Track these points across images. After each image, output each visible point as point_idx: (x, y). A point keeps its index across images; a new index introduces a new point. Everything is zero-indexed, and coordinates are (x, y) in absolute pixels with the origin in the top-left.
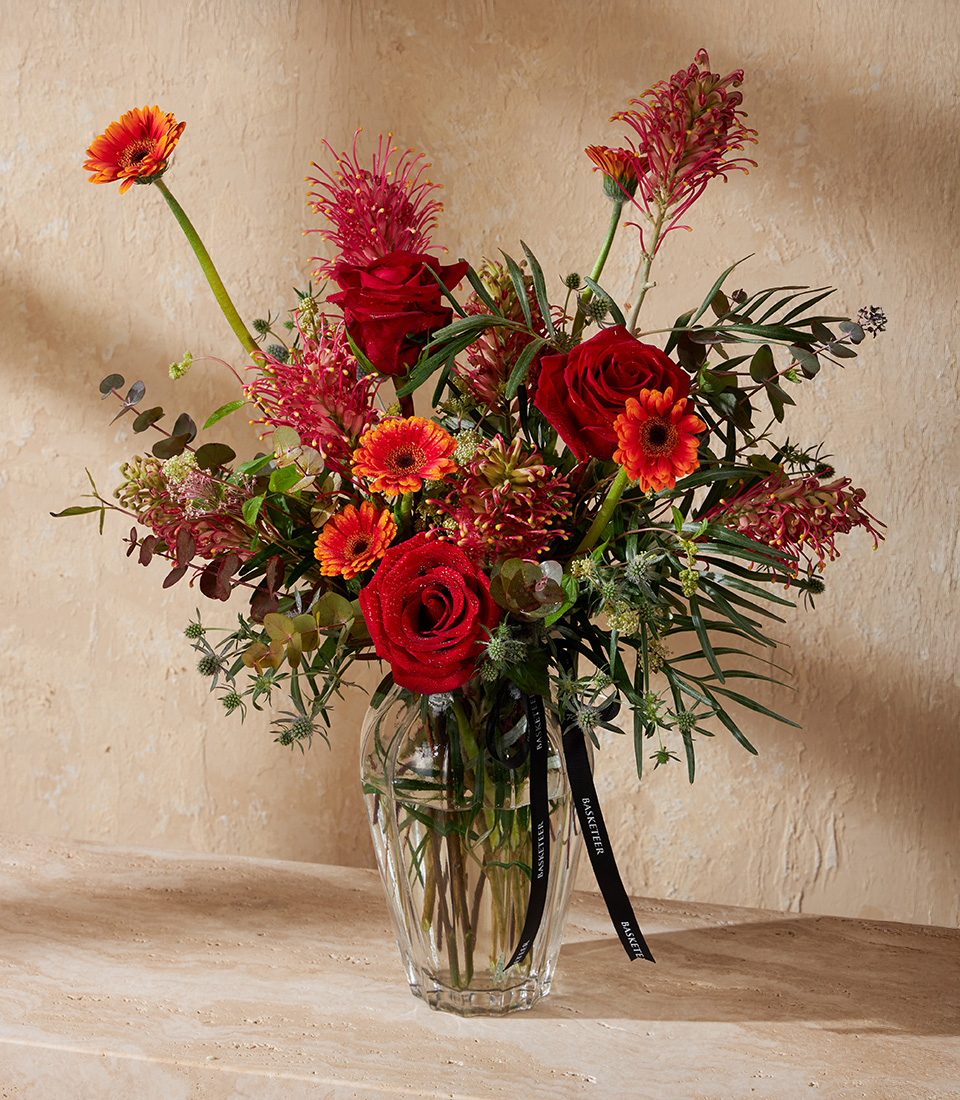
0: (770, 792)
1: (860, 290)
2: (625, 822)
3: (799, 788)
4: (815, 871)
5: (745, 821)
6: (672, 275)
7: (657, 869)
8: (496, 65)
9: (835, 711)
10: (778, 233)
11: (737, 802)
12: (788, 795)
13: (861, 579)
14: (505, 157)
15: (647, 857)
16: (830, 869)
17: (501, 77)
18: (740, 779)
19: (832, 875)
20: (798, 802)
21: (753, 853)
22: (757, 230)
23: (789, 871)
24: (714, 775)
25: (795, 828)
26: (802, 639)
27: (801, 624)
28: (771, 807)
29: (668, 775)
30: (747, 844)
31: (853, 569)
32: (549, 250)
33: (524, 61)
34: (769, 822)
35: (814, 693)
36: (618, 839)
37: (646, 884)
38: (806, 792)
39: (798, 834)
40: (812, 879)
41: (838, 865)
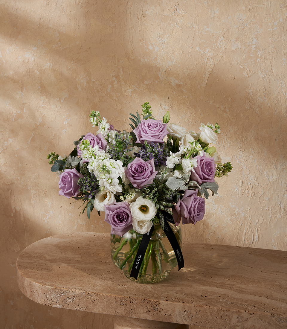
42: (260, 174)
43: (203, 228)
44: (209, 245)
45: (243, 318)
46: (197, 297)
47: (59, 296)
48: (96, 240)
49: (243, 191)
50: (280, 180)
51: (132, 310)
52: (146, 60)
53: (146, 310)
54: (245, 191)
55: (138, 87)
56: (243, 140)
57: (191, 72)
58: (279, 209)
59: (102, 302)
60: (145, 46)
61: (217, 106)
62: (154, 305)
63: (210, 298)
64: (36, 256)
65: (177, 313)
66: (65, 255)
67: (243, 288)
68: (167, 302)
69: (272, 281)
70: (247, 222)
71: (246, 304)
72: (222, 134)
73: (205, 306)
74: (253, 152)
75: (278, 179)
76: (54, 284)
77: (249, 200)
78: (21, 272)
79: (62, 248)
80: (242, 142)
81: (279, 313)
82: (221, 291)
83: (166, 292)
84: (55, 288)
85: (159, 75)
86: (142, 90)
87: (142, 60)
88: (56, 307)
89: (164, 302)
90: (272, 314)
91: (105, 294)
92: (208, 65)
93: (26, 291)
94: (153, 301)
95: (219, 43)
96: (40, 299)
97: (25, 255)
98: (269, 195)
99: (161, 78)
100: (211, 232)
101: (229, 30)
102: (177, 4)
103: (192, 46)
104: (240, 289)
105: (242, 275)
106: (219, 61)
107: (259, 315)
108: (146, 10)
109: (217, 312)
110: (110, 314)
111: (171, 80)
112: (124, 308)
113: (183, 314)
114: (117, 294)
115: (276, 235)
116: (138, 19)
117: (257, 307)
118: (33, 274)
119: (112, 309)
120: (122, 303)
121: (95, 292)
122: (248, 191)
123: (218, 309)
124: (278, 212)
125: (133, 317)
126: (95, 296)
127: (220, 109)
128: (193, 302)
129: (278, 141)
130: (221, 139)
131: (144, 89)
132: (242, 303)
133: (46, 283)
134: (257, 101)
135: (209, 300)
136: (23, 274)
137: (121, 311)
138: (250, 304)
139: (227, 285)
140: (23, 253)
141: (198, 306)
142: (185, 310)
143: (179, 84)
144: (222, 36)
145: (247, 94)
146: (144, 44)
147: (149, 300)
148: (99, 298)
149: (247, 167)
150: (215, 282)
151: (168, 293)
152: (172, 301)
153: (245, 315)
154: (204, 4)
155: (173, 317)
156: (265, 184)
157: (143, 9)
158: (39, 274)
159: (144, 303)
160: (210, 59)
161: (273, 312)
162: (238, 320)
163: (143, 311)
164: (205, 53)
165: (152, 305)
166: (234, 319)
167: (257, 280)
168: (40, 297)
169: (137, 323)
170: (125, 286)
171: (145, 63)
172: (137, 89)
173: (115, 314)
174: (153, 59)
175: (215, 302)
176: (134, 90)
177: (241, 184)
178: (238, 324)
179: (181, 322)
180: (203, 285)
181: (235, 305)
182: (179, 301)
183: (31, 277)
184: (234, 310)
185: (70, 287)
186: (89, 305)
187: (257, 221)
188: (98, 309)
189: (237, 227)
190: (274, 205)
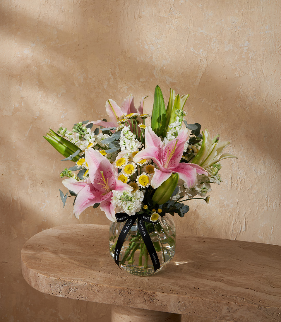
0: (229, 212)
1: (260, 85)
2: (192, 218)
3: (237, 211)
4: (240, 232)
5: (222, 219)
6: (210, 79)
7: (199, 230)
8: (166, 22)
9: (247, 192)
10: (239, 69)
11: (221, 214)
12: (234, 212)
13: (255, 159)
14: (167, 47)
15: (197, 227)
16: (244, 231)
17: (167, 26)
18: (222, 208)
19: (244, 233)
20: (236, 214)
21: (224, 227)
22: (233, 68)
23: (233, 231)
24: (215, 207)
25: (235, 221)
26: (239, 173)
27: (239, 170)
28: (229, 215)
29: (203, 207)
30: (223, 224)
31: (254, 156)
32: (178, 72)
33: (174, 22)
34: (229, 219)
35: (242, 187)
36: (189, 222)
37: (196, 234)
38: (238, 212)
39: (236, 222)
40: (239, 233)
41: (246, 230)
42: (249, 168)
43: (193, 218)
44: (201, 237)
45: (233, 309)
46: (190, 289)
47: (62, 287)
48: (95, 232)
49: (233, 184)
50: (267, 175)
51: (130, 300)
52: (142, 59)
53: (143, 300)
54: (235, 185)
55: (133, 84)
56: (234, 136)
57: (185, 71)
58: (266, 202)
59: (102, 293)
60: (141, 45)
61: (209, 104)
62: (151, 296)
63: (202, 290)
64: (39, 247)
65: (172, 303)
66: (66, 247)
67: (233, 281)
68: (162, 294)
69: (259, 274)
70: (235, 214)
71: (235, 296)
72: (213, 131)
73: (198, 298)
74: (243, 148)
75: (265, 174)
76: (57, 275)
77: (238, 193)
78: (26, 264)
79: (63, 239)
80: (232, 139)
81: (266, 305)
82: (213, 283)
83: (161, 284)
84: (58, 279)
85: (154, 73)
86: (138, 87)
87: (138, 59)
88: (59, 296)
89: (159, 293)
90: (259, 306)
91: (105, 285)
92: (201, 65)
93: (31, 281)
94: (149, 292)
95: (212, 44)
96: (44, 289)
97: (29, 247)
98: (257, 188)
99: (155, 76)
100: (201, 222)
101: (222, 32)
102: (172, 6)
103: (186, 46)
104: (230, 282)
105: (231, 268)
106: (212, 62)
107: (248, 306)
108: (142, 11)
109: (208, 303)
110: (110, 304)
111: (166, 78)
112: (122, 299)
113: (177, 304)
114: (116, 285)
115: (262, 226)
116: (134, 19)
117: (246, 299)
118: (37, 265)
119: (112, 299)
120: (121, 294)
121: (96, 283)
122: (237, 185)
123: (210, 301)
124: (265, 204)
125: (131, 307)
126: (95, 287)
127: (212, 107)
128: (187, 294)
129: (266, 138)
130: (212, 135)
131: (140, 86)
132: (232, 295)
133: (50, 274)
134: (247, 100)
135: (202, 292)
136: (27, 265)
137: (120, 301)
138: (240, 296)
139: (218, 278)
140: (27, 245)
141: (191, 298)
142: (180, 302)
143: (174, 82)
144: (215, 38)
145: (238, 93)
146: (140, 43)
147: (146, 291)
148: (99, 289)
149: (237, 162)
150: (207, 275)
151: (164, 285)
152: (168, 293)
153: (234, 306)
154: (199, 7)
155: (168, 307)
156: (254, 178)
157: (139, 10)
158: (43, 265)
159: (141, 294)
160: (204, 59)
161: (260, 304)
162: (227, 311)
163: (140, 301)
164: (199, 53)
165: (149, 297)
166: (225, 310)
167: (246, 273)
168: (44, 287)
169: (134, 311)
170: (124, 278)
171: (140, 62)
172: (132, 86)
173: (114, 304)
174: (149, 57)
175: (207, 294)
176: (129, 87)
177: (230, 178)
178: (228, 314)
179: (175, 312)
180: (196, 277)
181: (226, 297)
182: (174, 293)
183: (35, 269)
184: (225, 302)
185: (73, 279)
186: (90, 295)
187: (245, 213)
188: (99, 299)
189: (226, 218)
190: (261, 198)
